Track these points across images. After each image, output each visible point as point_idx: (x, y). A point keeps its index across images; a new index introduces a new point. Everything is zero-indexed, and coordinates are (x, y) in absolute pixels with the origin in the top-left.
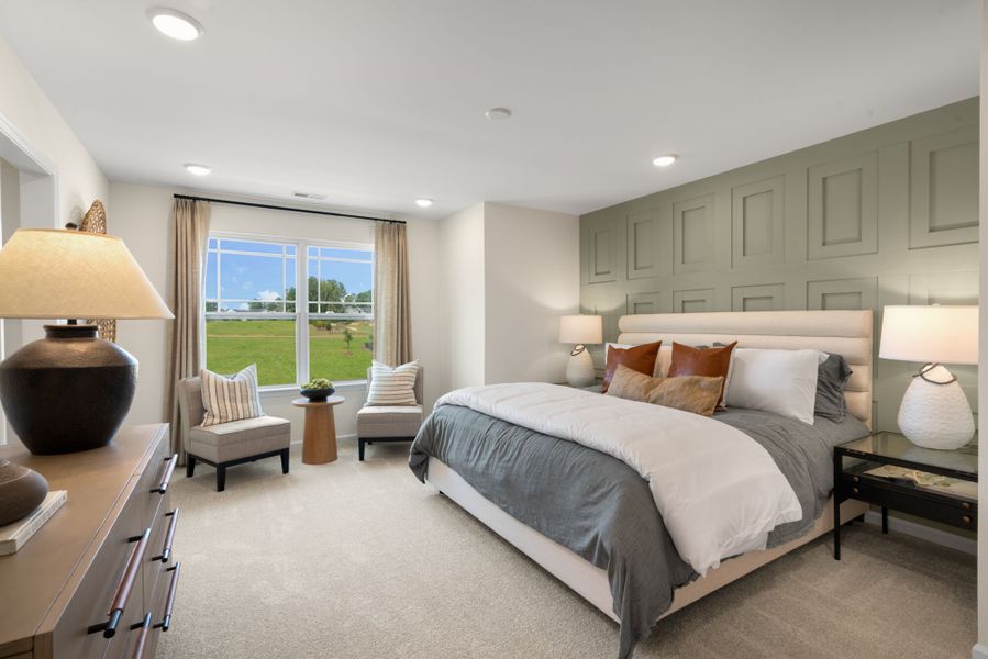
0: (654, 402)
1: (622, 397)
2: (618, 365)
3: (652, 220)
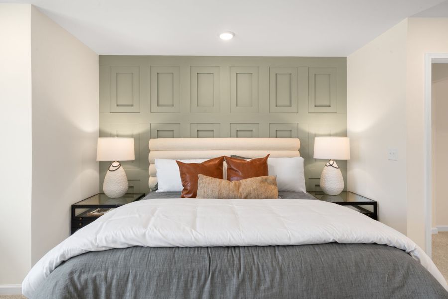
0: (246, 198)
2: (199, 175)
3: (173, 73)
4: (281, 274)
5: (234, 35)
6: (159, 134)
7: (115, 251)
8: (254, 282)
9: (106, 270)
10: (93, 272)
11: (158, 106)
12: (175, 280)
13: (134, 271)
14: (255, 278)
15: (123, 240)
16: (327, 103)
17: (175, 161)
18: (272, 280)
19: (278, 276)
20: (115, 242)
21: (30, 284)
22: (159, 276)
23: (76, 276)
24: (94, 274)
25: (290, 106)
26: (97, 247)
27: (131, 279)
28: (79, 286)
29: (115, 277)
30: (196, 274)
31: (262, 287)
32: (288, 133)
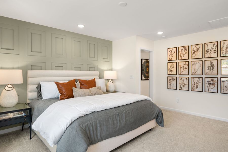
0: (94, 95)
1: (85, 96)
2: (73, 88)
3: (41, 35)
4: (133, 111)
5: (85, 26)
6: (33, 68)
7: (87, 115)
8: (128, 114)
9: (90, 122)
10: (86, 123)
11: (31, 52)
12: (110, 119)
13: (98, 120)
14: (128, 113)
15: (90, 110)
16: (106, 58)
17: (54, 82)
18: (131, 113)
19: (132, 111)
20: (87, 112)
21: (56, 138)
22: (106, 119)
23: (81, 126)
24: (87, 124)
25: (95, 58)
26: (82, 115)
27: (98, 123)
28: (84, 129)
29: (93, 123)
30: (114, 116)
31: (130, 115)
32: (94, 69)
